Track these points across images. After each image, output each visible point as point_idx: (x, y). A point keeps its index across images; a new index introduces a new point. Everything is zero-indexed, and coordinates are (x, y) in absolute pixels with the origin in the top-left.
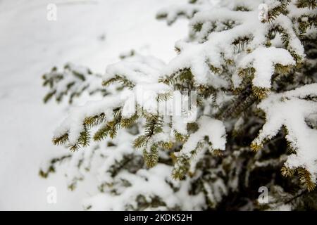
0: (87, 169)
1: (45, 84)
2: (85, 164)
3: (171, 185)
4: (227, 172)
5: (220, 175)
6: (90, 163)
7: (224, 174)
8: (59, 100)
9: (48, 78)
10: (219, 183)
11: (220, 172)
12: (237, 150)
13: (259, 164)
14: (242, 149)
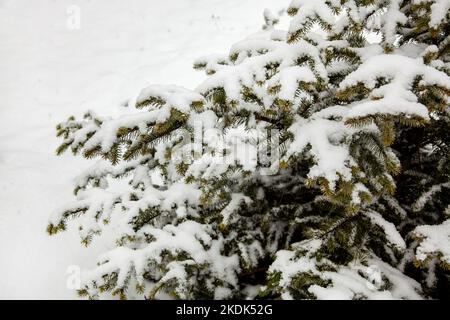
0: (106, 221)
1: (59, 134)
2: (104, 216)
3: (202, 242)
4: (266, 235)
5: (257, 237)
6: (109, 215)
7: (262, 237)
8: (75, 150)
9: (64, 128)
10: (256, 245)
11: (258, 235)
12: (277, 206)
13: (298, 220)
14: (282, 206)
